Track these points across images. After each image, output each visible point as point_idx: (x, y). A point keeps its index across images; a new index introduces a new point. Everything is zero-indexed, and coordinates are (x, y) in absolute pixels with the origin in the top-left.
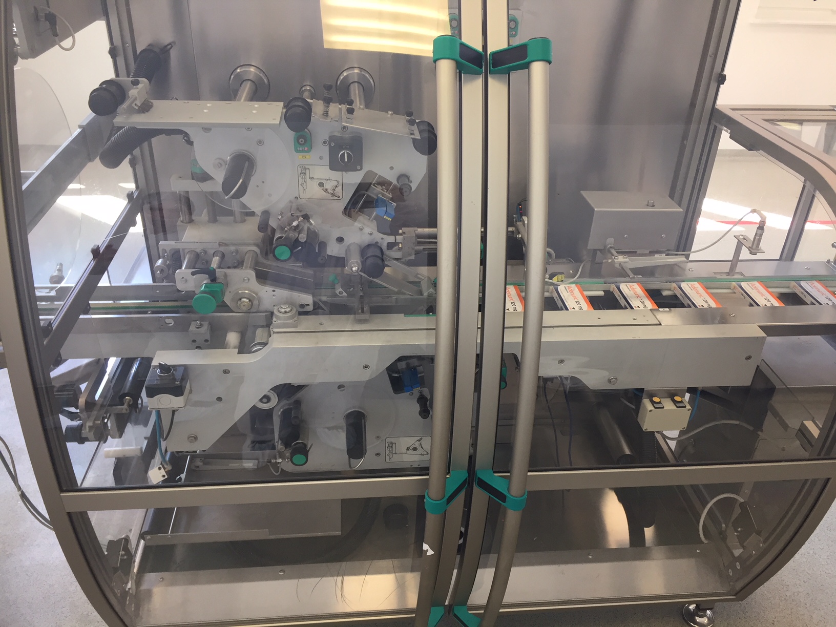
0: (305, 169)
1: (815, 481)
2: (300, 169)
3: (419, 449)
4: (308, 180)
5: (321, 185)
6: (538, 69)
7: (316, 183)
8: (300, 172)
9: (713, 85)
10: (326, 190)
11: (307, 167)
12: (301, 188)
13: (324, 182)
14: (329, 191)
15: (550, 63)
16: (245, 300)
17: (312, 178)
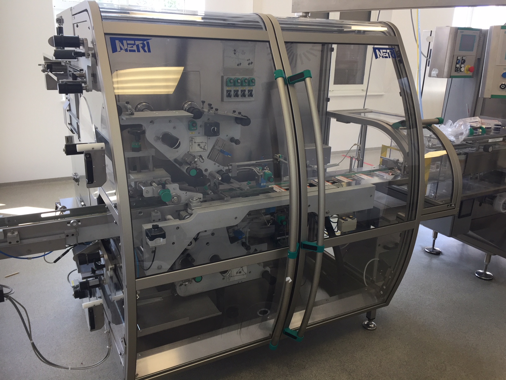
0: (192, 138)
1: (409, 231)
2: (190, 139)
3: (242, 272)
4: (193, 143)
5: (199, 145)
6: (308, 80)
7: (197, 144)
8: (190, 140)
9: (325, 103)
10: (201, 147)
11: (193, 137)
12: (190, 147)
13: (200, 143)
14: (203, 148)
15: (311, 77)
16: (175, 198)
17: (195, 142)
